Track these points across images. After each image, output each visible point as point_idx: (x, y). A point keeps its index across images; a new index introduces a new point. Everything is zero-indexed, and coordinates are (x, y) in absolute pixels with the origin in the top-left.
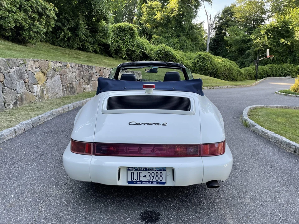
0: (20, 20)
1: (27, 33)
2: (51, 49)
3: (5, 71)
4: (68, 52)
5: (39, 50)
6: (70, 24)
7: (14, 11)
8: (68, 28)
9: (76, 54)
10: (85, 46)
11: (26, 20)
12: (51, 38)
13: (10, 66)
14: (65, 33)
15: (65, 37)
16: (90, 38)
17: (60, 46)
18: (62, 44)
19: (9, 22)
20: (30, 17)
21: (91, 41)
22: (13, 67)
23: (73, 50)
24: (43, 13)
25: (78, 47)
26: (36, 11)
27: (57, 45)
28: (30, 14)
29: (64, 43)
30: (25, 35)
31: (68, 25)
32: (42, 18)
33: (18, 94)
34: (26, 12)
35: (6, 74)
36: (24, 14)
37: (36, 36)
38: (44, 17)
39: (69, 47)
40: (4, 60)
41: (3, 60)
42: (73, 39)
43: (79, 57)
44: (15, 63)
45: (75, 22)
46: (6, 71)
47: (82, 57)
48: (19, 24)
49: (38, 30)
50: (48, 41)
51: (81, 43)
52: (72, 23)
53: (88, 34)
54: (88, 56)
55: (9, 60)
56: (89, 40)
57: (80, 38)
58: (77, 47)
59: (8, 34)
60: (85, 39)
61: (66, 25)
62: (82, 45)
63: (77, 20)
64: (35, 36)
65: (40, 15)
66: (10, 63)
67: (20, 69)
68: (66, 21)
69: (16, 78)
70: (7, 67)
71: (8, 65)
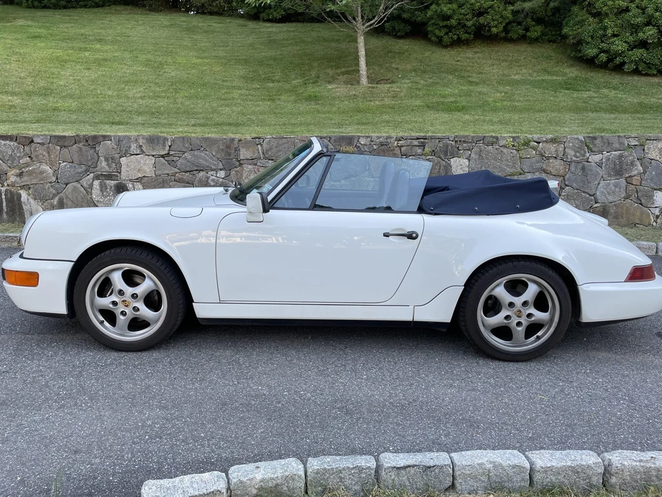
3: (574, 158)
13: (594, 149)
22: (601, 152)
33: (596, 203)
35: (573, 165)
40: (581, 138)
41: (578, 139)
44: (610, 144)
46: (577, 158)
55: (595, 138)
66: (595, 145)
67: (621, 156)
69: (602, 172)
70: (582, 152)
71: (588, 147)
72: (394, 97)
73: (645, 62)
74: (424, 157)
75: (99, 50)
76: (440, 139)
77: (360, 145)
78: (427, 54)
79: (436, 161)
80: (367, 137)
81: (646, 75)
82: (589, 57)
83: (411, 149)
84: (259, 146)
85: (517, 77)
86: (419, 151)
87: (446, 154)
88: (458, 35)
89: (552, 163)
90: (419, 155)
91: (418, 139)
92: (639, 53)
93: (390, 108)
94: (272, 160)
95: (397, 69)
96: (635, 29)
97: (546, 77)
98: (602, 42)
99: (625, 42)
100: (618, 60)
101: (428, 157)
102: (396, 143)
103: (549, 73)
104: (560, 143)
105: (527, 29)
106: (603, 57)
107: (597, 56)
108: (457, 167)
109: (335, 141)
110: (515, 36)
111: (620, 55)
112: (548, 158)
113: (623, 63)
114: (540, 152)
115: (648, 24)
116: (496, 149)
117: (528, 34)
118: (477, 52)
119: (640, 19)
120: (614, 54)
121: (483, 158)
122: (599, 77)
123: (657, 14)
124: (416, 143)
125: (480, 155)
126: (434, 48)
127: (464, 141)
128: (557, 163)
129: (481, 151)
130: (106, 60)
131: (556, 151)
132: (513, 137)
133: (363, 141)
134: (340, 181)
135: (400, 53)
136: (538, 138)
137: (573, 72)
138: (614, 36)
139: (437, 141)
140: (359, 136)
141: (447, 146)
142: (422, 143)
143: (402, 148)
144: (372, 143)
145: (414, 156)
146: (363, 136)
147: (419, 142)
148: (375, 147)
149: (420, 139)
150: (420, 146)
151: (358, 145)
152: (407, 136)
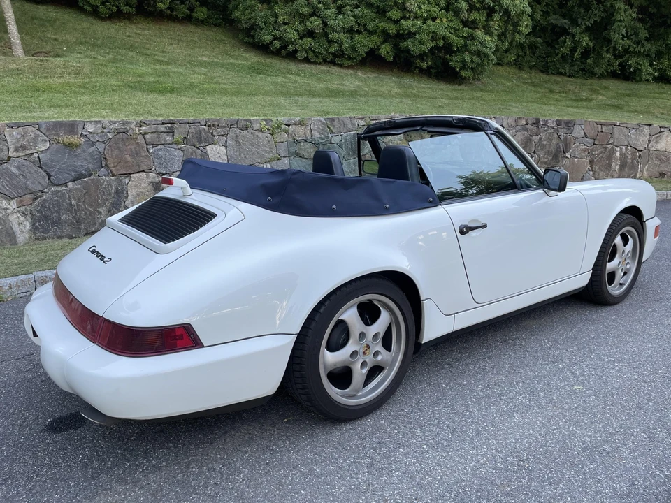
0: (442, 32)
1: (459, 58)
2: (525, 83)
3: (321, 141)
4: (572, 87)
5: (482, 90)
6: (589, 18)
7: (434, 15)
8: (584, 27)
9: (591, 90)
10: (630, 66)
11: (458, 30)
12: (544, 58)
13: (334, 131)
14: (574, 42)
15: (573, 50)
16: (645, 43)
17: (561, 74)
18: (567, 69)
19: (420, 42)
20: (465, 23)
21: (649, 50)
22: (339, 133)
23: (589, 81)
24: (497, 8)
25: (609, 71)
26: (478, 5)
27: (552, 73)
28: (464, 15)
29: (572, 66)
30: (455, 61)
31: (584, 19)
32: (492, 20)
34: (457, 12)
36: (453, 18)
37: (477, 60)
38: (497, 16)
39: (585, 74)
40: (323, 120)
41: (320, 121)
42: (599, 52)
43: (594, 96)
44: (345, 125)
45: (604, 9)
46: (323, 139)
47: (601, 97)
48: (444, 40)
49: (480, 48)
50: (534, 66)
51: (621, 60)
52: (596, 12)
53: (640, 35)
54: (628, 92)
55: (333, 120)
56: (642, 50)
57: (615, 49)
58: (607, 71)
59: (424, 65)
60: (631, 49)
61: (579, 21)
62: (620, 65)
63: (608, 4)
64: (472, 62)
65: (491, 12)
66: (334, 126)
68: (582, 10)
69: (343, 152)
70: (326, 134)
71: (329, 128)
72: (75, 74)
73: (313, 51)
74: (175, 146)
76: (191, 124)
77: (87, 133)
78: (85, 25)
79: (190, 150)
80: (97, 122)
81: (315, 63)
82: (265, 43)
83: (158, 136)
85: (204, 59)
86: (169, 139)
87: (200, 142)
88: (117, 7)
89: (304, 146)
90: (169, 144)
91: (163, 124)
92: (308, 41)
93: (80, 87)
95: (56, 40)
96: (303, 18)
97: (231, 61)
98: (275, 29)
99: (295, 30)
100: (291, 48)
101: (180, 146)
102: (137, 129)
103: (232, 57)
104: (308, 125)
105: (192, 9)
106: (277, 44)
107: (272, 42)
108: (215, 155)
109: (48, 129)
110: (180, 16)
111: (292, 43)
112: (299, 141)
113: (296, 51)
114: (291, 135)
115: (313, 14)
116: (252, 133)
117: (194, 14)
118: (144, 29)
119: (306, 9)
120: (287, 42)
121: (240, 145)
122: (278, 63)
123: (321, 5)
124: (162, 128)
125: (237, 141)
126: (91, 19)
127: (218, 125)
128: (307, 146)
129: (237, 136)
131: (305, 133)
132: (266, 120)
133: (91, 128)
134: (65, 184)
135: (51, 22)
136: (288, 121)
137: (252, 58)
138: (285, 24)
139: (188, 126)
140: (85, 122)
141: (200, 132)
142: (169, 128)
143: (146, 136)
144: (105, 130)
145: (163, 144)
146: (90, 122)
147: (166, 127)
148: (110, 136)
149: (166, 124)
150: (168, 132)
151: (85, 133)
152: (151, 121)
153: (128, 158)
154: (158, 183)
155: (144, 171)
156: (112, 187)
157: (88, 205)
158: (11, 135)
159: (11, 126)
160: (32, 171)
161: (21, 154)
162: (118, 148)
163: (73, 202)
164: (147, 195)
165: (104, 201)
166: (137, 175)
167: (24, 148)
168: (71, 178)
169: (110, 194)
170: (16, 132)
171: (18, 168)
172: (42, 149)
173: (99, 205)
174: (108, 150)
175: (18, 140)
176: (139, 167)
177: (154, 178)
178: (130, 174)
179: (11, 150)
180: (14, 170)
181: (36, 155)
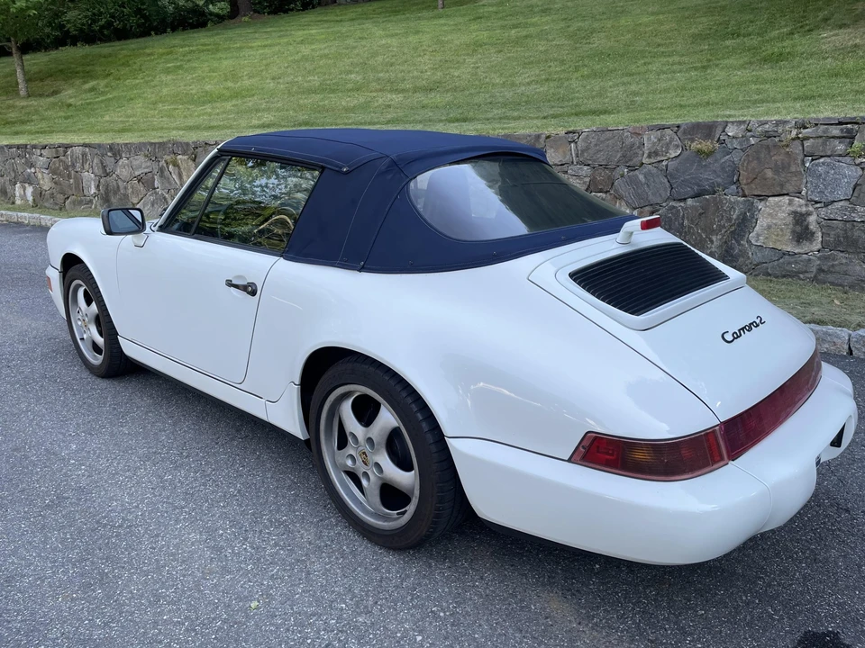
74: (848, 159)
75: (534, 25)
77: (726, 138)
80: (741, 123)
83: (824, 144)
84: (572, 145)
86: (840, 147)
90: (840, 156)
91: (840, 123)
94: (588, 165)
101: (858, 161)
102: (794, 133)
109: (684, 133)
124: (835, 131)
130: (526, 37)
133: (731, 131)
134: (684, 200)
140: (727, 122)
142: (849, 131)
143: (805, 142)
144: (749, 134)
145: (829, 156)
146: (733, 122)
147: (842, 130)
148: (752, 141)
149: (847, 123)
150: (843, 137)
151: (722, 138)
152: (818, 119)
153: (769, 173)
154: (802, 215)
155: (787, 194)
156: (734, 212)
157: (702, 229)
158: (649, 139)
159: (651, 128)
160: (657, 180)
161: (652, 160)
162: (758, 158)
163: (686, 222)
164: (782, 230)
165: (721, 227)
166: (776, 199)
167: (656, 153)
168: (692, 193)
169: (729, 220)
170: (654, 136)
171: (645, 177)
172: (672, 156)
173: (713, 232)
174: (745, 160)
175: (654, 144)
176: (782, 188)
177: (800, 206)
178: (769, 196)
179: (645, 155)
180: (641, 177)
181: (664, 163)
